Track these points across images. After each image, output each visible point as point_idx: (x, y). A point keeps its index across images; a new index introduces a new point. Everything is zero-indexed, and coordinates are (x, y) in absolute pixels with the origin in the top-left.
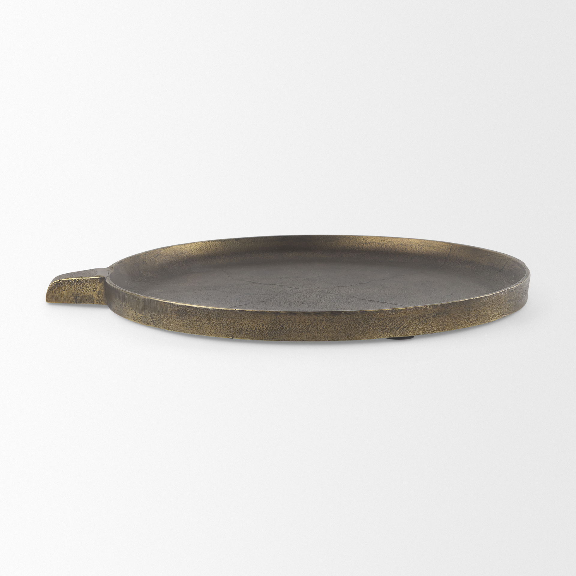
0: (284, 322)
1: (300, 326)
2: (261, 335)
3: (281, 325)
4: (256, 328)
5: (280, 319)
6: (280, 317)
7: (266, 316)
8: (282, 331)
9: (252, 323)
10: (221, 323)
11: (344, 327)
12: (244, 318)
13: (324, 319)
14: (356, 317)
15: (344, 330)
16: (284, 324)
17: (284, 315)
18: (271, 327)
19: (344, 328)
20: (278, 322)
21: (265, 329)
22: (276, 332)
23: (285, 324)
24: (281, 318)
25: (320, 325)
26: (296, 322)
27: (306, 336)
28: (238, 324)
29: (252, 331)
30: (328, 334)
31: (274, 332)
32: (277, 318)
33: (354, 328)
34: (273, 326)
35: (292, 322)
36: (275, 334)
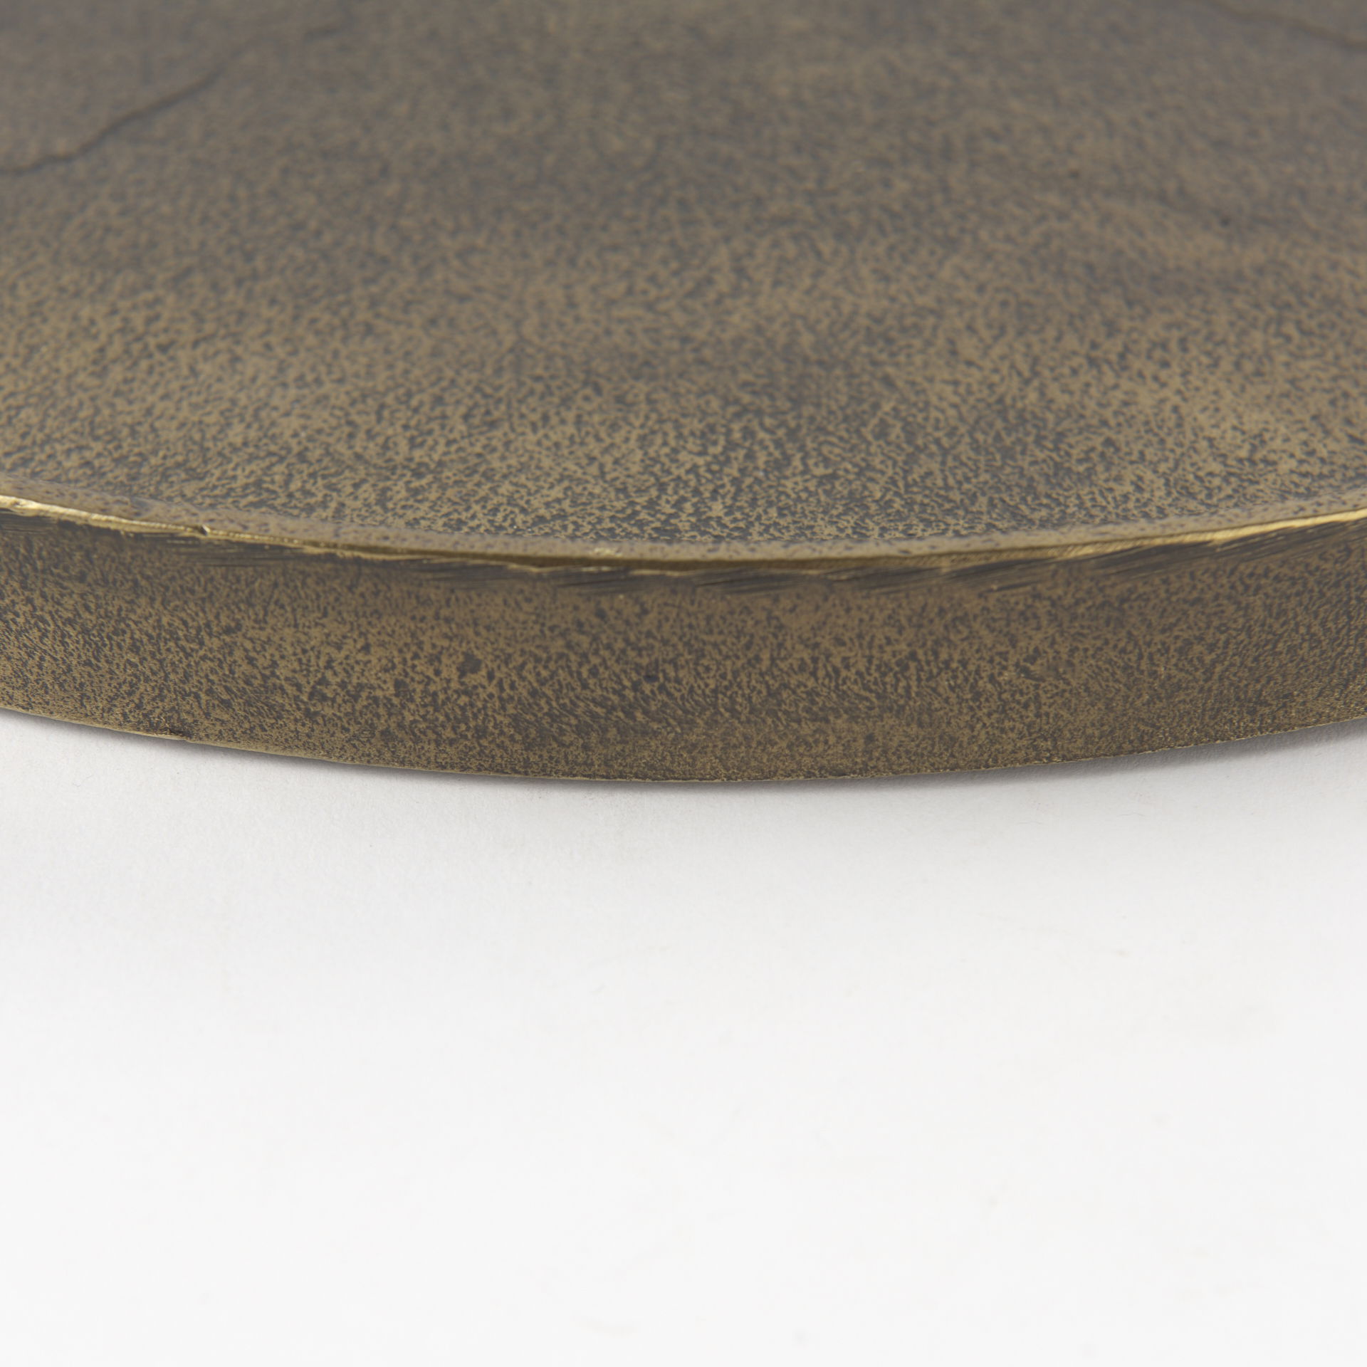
0: (665, 642)
1: (821, 673)
2: (448, 733)
3: (638, 668)
4: (398, 684)
5: (627, 623)
6: (630, 610)
7: (499, 600)
8: (646, 712)
9: (366, 648)
10: (69, 622)
11: (1211, 648)
12: (285, 600)
13: (1042, 607)
14: (1328, 566)
15: (1209, 673)
16: (673, 662)
17: (674, 592)
18: (542, 683)
19: (1208, 659)
20: (609, 647)
21: (492, 689)
22: (594, 716)
23: (681, 661)
24: (645, 612)
25: (1004, 655)
26: (780, 646)
27: (870, 738)
28: (229, 649)
29: (363, 702)
30: (1064, 713)
31: (571, 712)
32: (601, 614)
33: (1292, 650)
34: (562, 674)
35: (748, 646)
36: (579, 730)
